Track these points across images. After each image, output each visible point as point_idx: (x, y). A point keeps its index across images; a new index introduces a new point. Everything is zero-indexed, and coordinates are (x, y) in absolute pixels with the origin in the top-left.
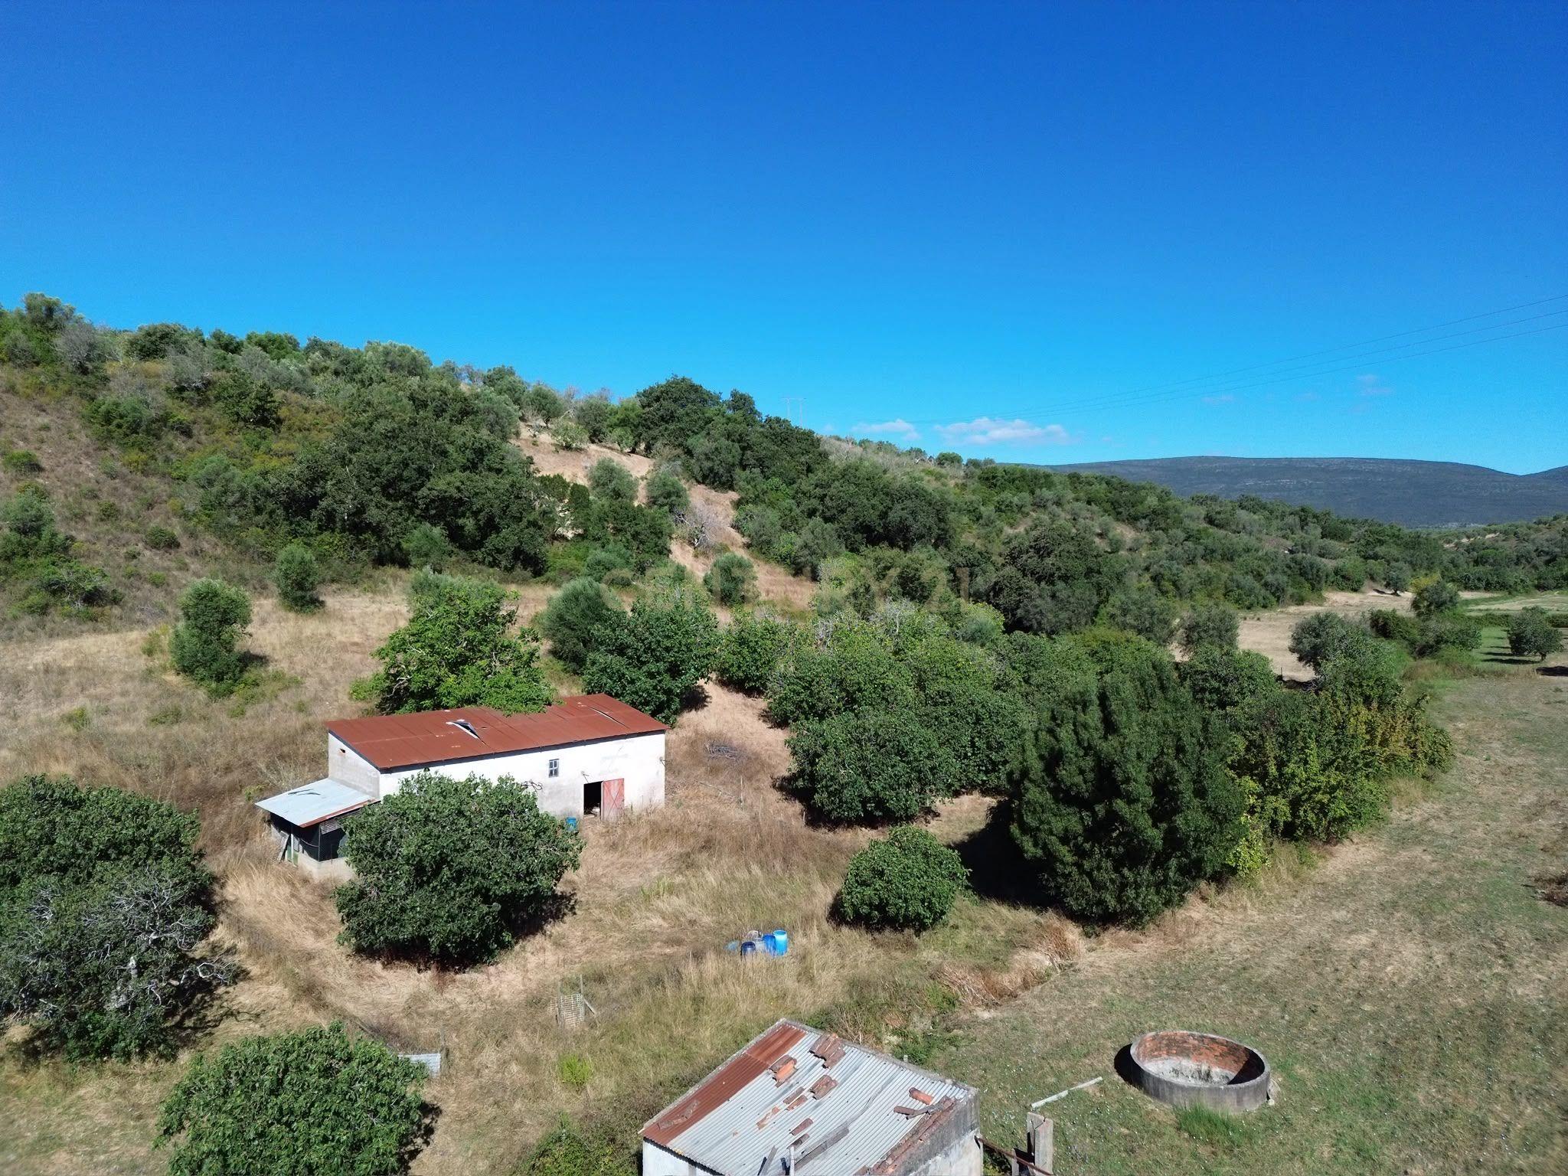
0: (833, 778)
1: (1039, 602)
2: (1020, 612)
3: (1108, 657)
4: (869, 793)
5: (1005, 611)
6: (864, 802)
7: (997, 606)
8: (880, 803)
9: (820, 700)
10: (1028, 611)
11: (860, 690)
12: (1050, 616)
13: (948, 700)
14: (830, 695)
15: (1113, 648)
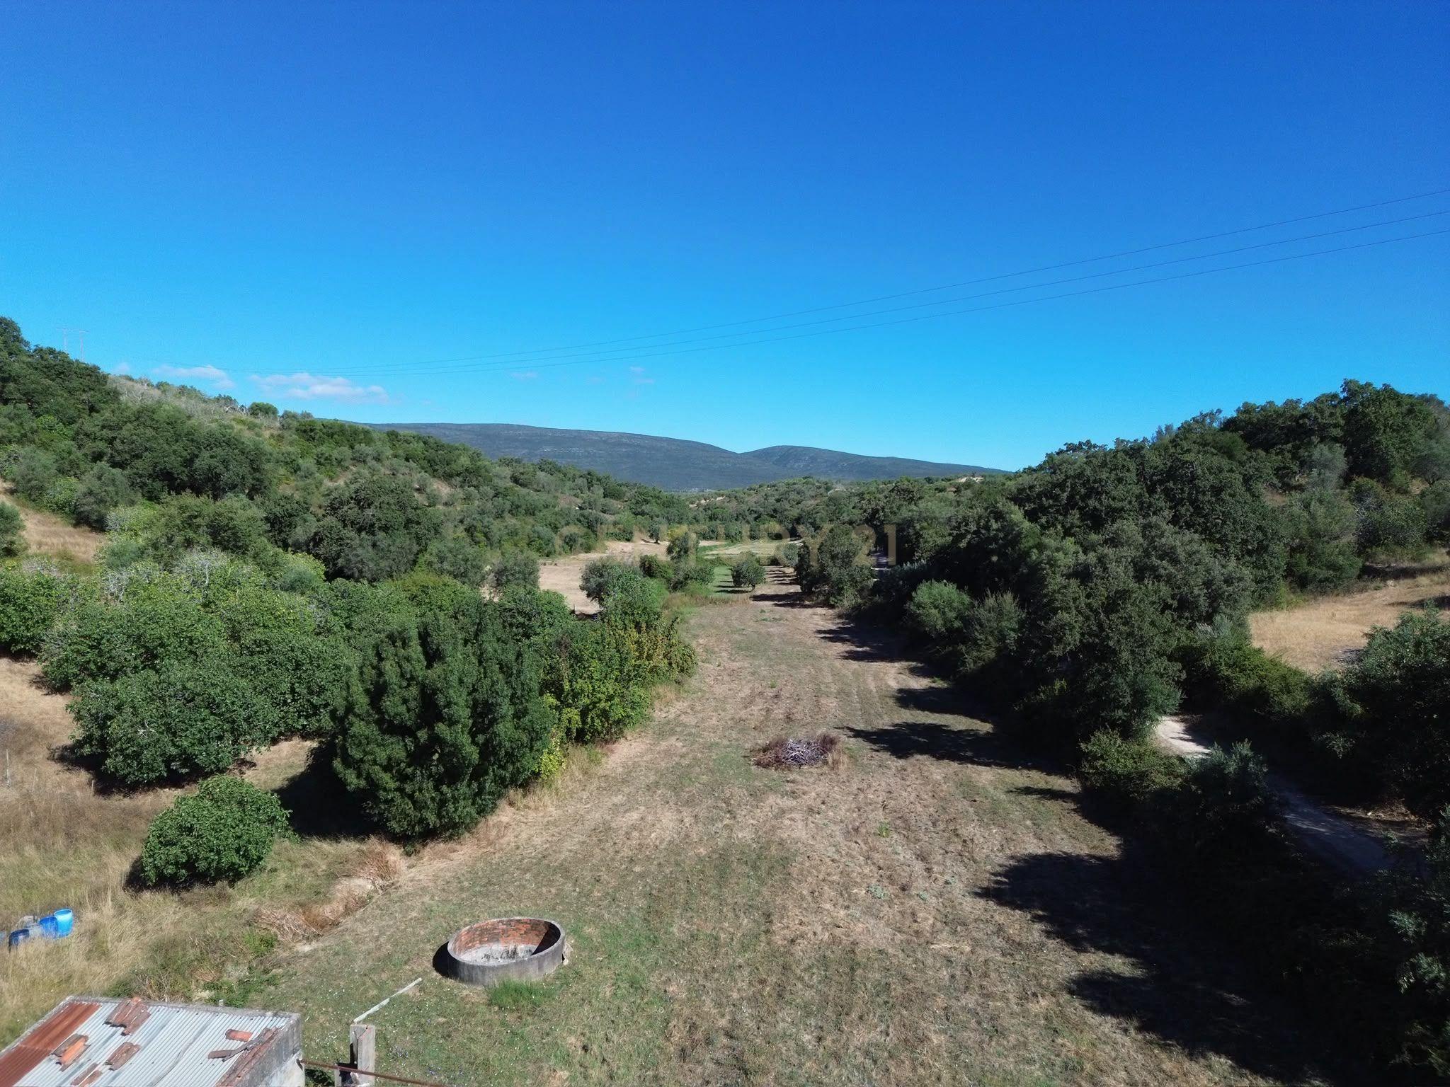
0: (130, 740)
1: (360, 551)
2: (341, 562)
3: (427, 601)
4: (173, 751)
5: (326, 561)
6: (168, 762)
7: (317, 556)
8: (187, 759)
9: (111, 658)
10: (349, 561)
11: (162, 645)
12: (371, 565)
13: (265, 648)
14: (125, 652)
15: (431, 591)
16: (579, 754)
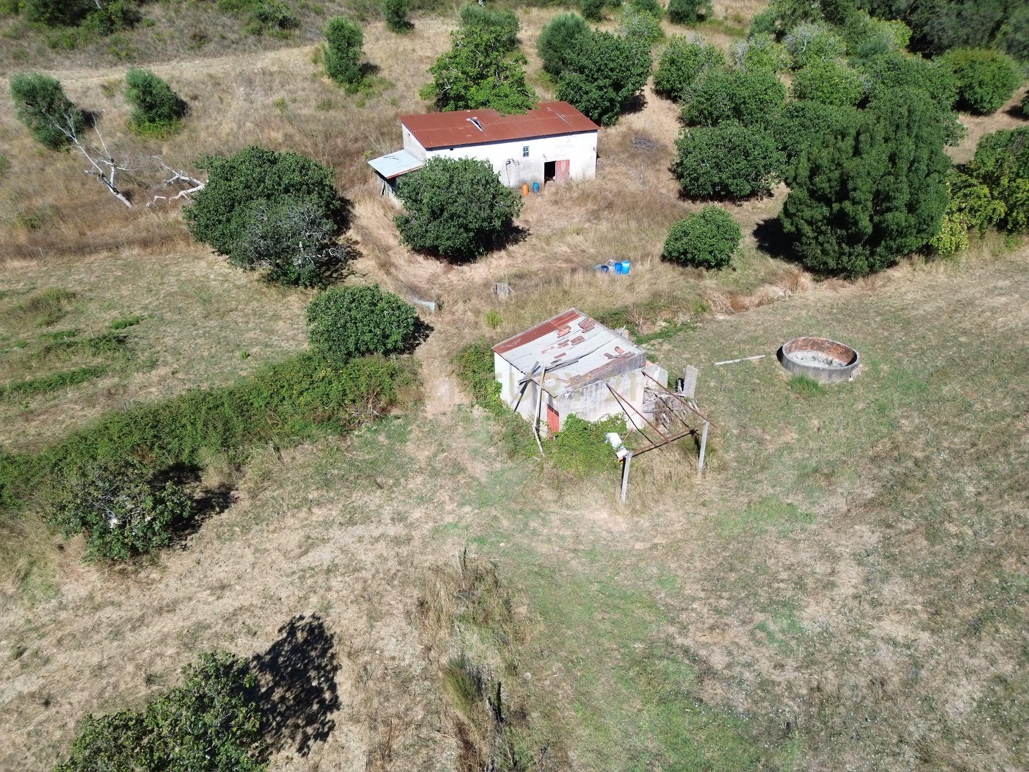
0: (695, 170)
1: (944, 19)
2: (926, 29)
3: (970, 75)
4: (717, 180)
5: (915, 27)
6: (714, 185)
7: (909, 23)
8: (725, 187)
9: (716, 109)
10: (933, 28)
11: (745, 103)
12: (951, 33)
13: (801, 113)
14: (724, 106)
15: (977, 66)
16: (994, 239)
